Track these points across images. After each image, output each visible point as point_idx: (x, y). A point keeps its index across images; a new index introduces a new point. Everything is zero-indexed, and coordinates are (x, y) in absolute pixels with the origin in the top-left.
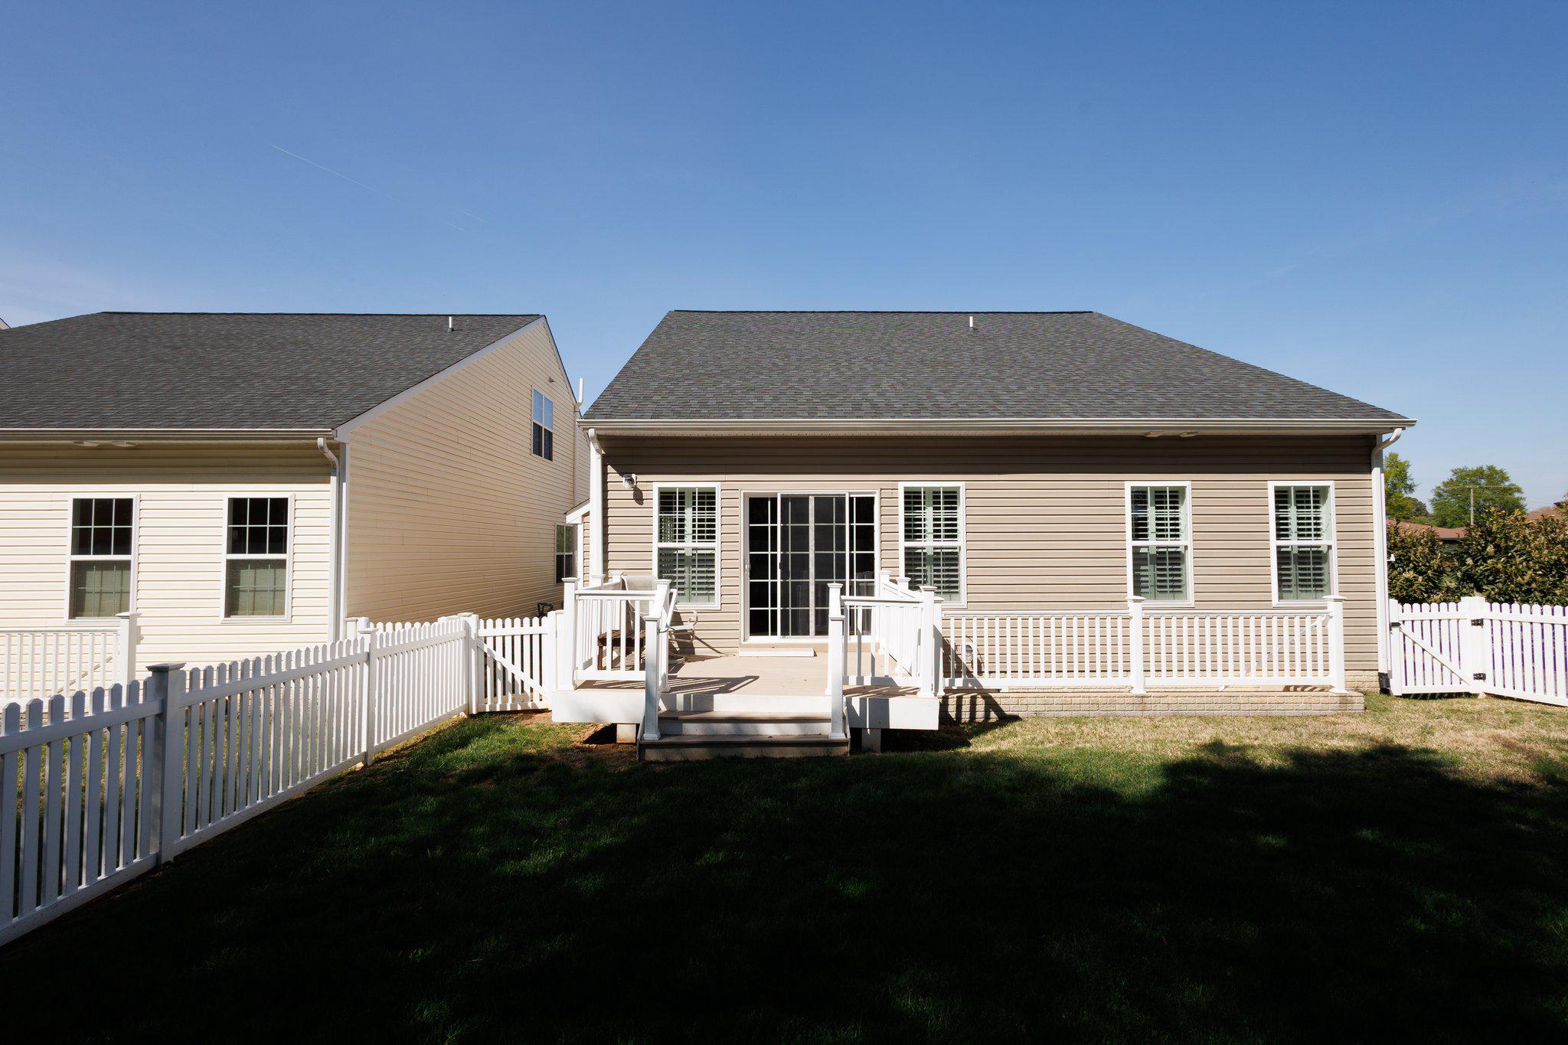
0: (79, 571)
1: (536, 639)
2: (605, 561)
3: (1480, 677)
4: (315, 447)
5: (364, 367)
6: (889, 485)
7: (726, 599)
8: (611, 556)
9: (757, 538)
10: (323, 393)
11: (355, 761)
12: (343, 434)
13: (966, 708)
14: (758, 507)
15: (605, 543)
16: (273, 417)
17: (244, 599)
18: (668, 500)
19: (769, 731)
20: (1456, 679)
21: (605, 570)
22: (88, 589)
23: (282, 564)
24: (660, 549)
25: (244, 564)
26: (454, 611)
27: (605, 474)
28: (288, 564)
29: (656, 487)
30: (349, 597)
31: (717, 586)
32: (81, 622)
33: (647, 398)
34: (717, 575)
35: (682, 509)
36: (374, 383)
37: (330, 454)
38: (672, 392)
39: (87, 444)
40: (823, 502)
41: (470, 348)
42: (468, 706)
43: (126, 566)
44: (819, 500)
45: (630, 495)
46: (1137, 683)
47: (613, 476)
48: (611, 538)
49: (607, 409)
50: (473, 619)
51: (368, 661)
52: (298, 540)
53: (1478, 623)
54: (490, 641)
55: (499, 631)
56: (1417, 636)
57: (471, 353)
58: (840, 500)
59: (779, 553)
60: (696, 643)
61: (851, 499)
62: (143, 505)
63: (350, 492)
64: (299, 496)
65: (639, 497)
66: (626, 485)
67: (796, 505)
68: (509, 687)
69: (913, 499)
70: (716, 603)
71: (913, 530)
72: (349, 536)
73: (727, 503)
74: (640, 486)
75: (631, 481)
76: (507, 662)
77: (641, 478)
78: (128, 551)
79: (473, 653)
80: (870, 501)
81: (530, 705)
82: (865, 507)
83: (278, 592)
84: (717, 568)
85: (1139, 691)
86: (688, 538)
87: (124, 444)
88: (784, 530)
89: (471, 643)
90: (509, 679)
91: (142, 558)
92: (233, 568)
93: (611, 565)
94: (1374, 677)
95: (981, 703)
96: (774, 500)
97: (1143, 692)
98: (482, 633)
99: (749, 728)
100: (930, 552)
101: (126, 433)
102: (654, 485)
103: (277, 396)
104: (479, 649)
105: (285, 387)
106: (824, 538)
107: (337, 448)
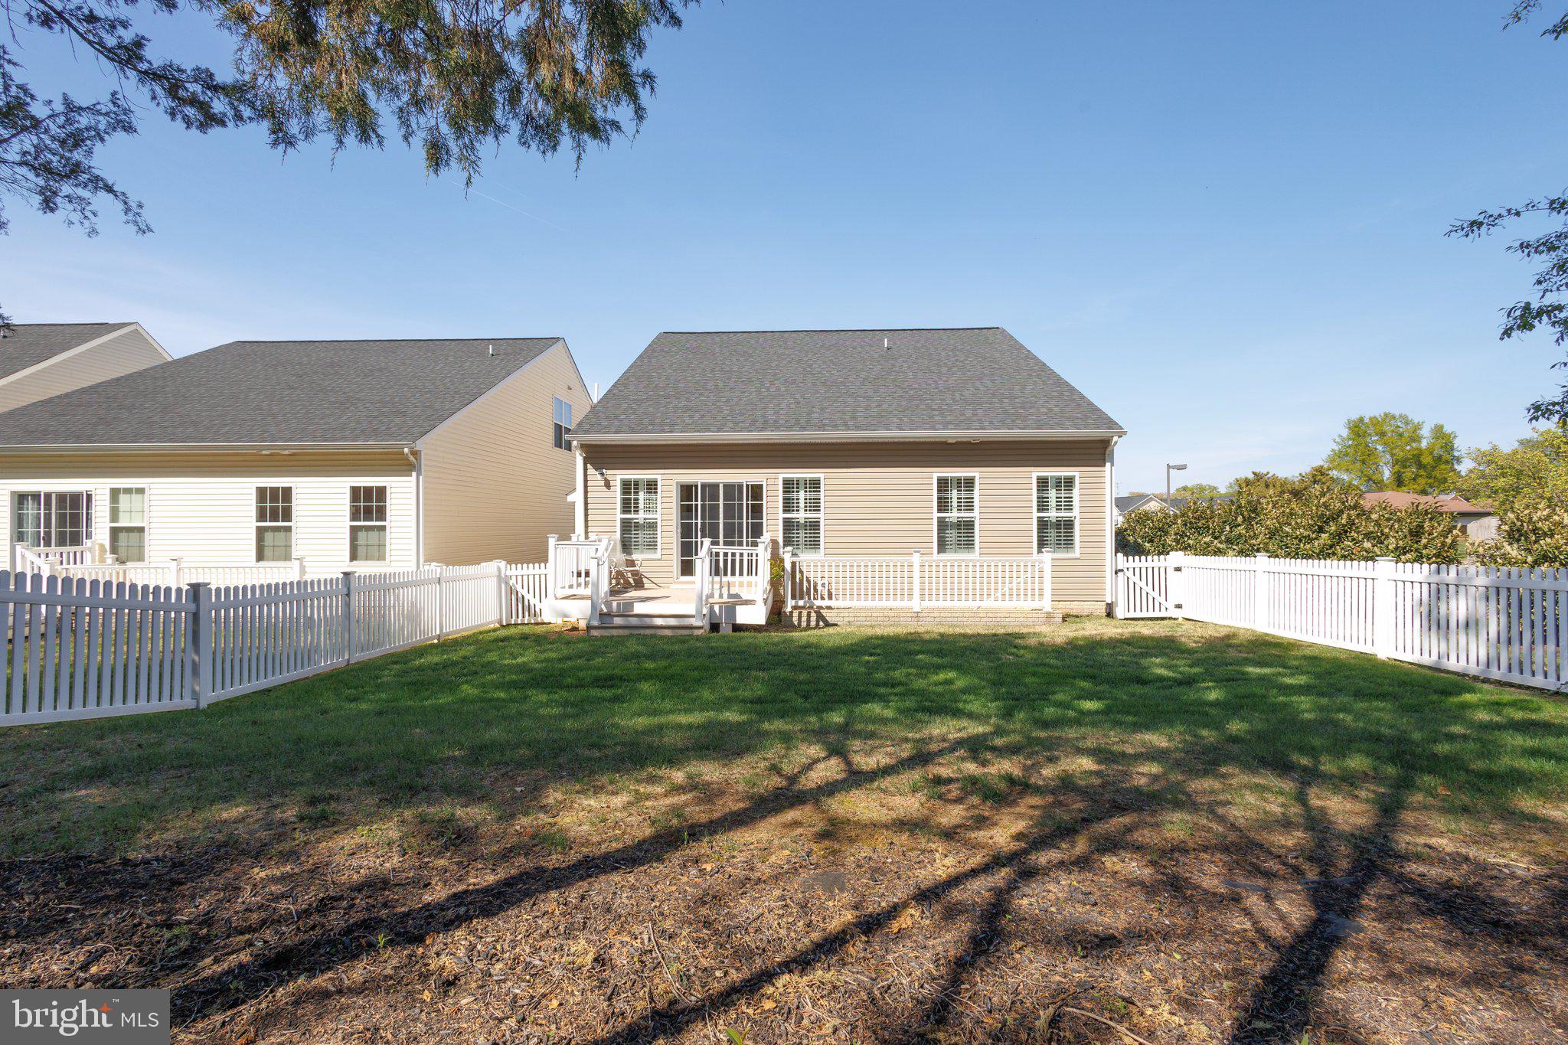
0: (261, 532)
1: (543, 577)
2: (586, 526)
3: (1179, 606)
4: (403, 453)
5: (430, 392)
6: (773, 476)
7: (664, 552)
8: (590, 523)
9: (686, 511)
10: (404, 414)
11: (433, 638)
12: (419, 445)
13: (804, 619)
14: (687, 491)
15: (586, 515)
16: (375, 433)
17: (361, 551)
18: (626, 486)
19: (659, 622)
20: (1163, 608)
21: (586, 532)
22: (266, 544)
23: (383, 528)
24: (622, 519)
25: (360, 528)
26: (490, 559)
27: (585, 470)
28: (388, 529)
29: (619, 478)
30: (425, 550)
31: (659, 544)
32: (262, 564)
33: (616, 417)
34: (659, 536)
35: (636, 493)
36: (437, 406)
37: (412, 458)
38: (634, 412)
39: (264, 452)
40: (729, 487)
41: (503, 373)
42: (501, 620)
43: (289, 529)
44: (726, 486)
45: (602, 483)
46: (916, 605)
47: (591, 471)
48: (590, 512)
49: (586, 426)
50: (502, 564)
51: (439, 582)
52: (393, 513)
53: (1178, 569)
54: (514, 578)
55: (519, 572)
56: (1136, 579)
57: (504, 378)
58: (740, 486)
59: (699, 521)
60: (645, 580)
61: (747, 486)
62: (298, 491)
63: (425, 482)
64: (393, 485)
65: (608, 485)
66: (599, 477)
67: (711, 489)
68: (526, 609)
69: (789, 486)
70: (658, 555)
71: (788, 506)
72: (425, 510)
73: (665, 488)
74: (609, 478)
75: (602, 474)
76: (524, 592)
77: (609, 472)
78: (290, 520)
79: (503, 586)
80: (760, 487)
81: (539, 620)
82: (756, 491)
83: (381, 546)
84: (659, 532)
85: (917, 609)
86: (641, 512)
87: (287, 452)
88: (703, 506)
89: (502, 579)
90: (526, 603)
91: (299, 524)
92: (354, 531)
93: (590, 529)
94: (1103, 606)
95: (813, 616)
96: (696, 486)
97: (918, 610)
98: (509, 573)
99: (647, 620)
100: (802, 521)
101: (286, 446)
102: (618, 476)
103: (375, 417)
104: (507, 583)
105: (379, 409)
106: (729, 511)
107: (415, 453)
